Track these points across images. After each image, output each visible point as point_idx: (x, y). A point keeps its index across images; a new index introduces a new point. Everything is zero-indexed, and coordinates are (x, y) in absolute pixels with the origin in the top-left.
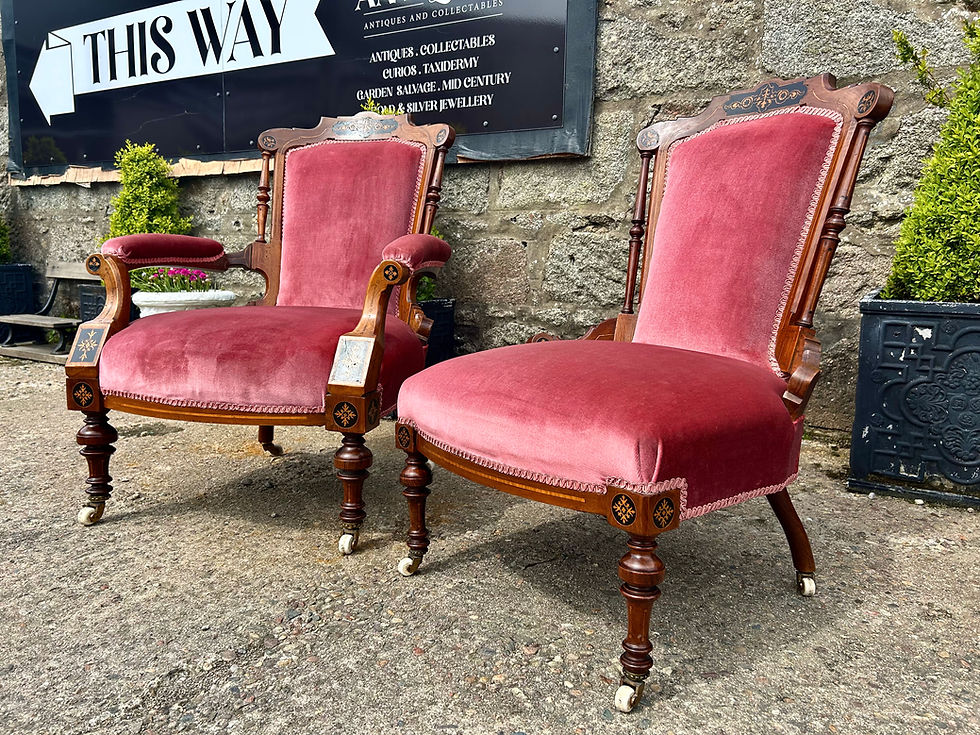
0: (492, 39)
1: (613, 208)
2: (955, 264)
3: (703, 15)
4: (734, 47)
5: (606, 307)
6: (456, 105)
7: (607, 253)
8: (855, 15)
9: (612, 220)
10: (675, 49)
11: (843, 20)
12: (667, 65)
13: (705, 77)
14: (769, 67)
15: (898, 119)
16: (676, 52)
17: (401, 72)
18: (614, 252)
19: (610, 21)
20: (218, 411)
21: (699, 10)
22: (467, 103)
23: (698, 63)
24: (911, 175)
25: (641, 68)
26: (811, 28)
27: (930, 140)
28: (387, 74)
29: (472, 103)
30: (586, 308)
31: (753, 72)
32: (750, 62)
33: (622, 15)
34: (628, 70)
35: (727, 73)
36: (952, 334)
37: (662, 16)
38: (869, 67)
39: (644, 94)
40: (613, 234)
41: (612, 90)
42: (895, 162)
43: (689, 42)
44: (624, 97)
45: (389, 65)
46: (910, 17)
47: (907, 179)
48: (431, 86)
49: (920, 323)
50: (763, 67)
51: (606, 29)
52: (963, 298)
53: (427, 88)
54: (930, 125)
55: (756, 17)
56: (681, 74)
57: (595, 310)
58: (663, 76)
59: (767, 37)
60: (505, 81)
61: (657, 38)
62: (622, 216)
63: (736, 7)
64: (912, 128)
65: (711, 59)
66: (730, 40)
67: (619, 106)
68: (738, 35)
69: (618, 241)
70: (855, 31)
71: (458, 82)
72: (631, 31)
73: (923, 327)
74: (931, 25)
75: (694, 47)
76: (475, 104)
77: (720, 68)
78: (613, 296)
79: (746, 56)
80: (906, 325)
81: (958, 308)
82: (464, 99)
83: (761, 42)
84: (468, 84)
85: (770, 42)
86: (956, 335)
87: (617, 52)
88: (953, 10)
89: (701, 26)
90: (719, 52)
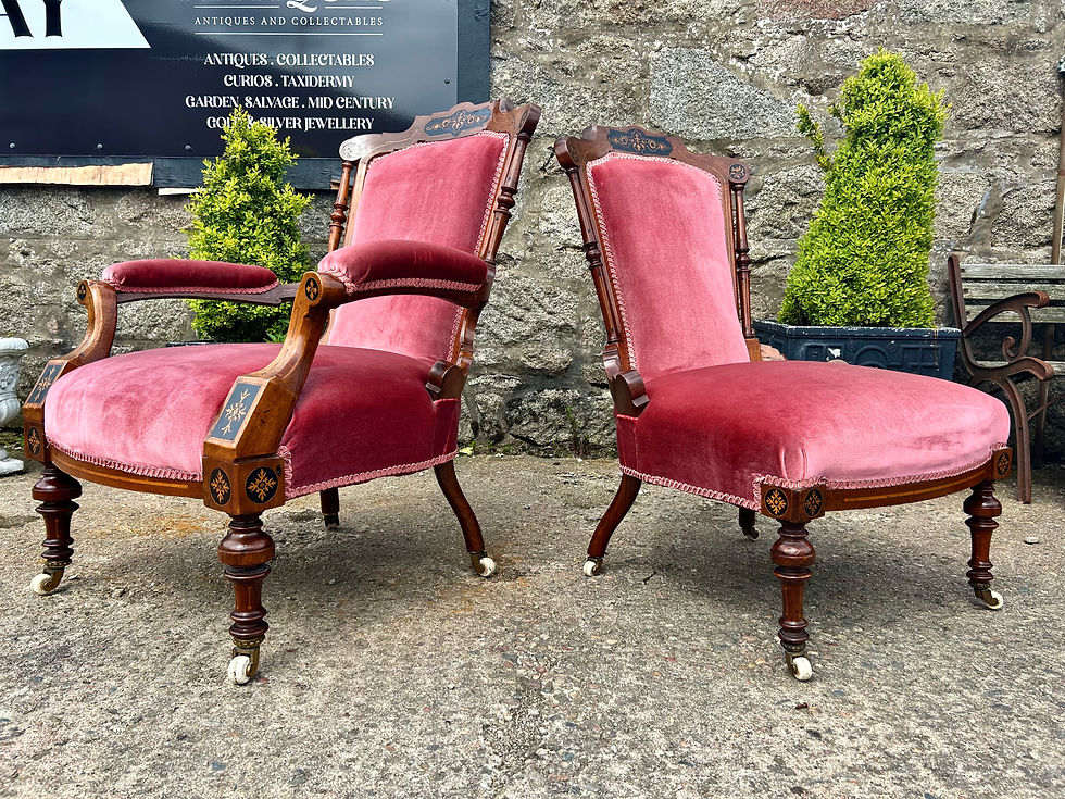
0: (370, 59)
1: (511, 246)
2: (851, 297)
3: (593, 67)
4: (623, 100)
5: (507, 345)
6: (327, 126)
7: (507, 291)
8: (725, 86)
9: (511, 258)
10: (569, 96)
11: (716, 89)
12: (561, 110)
14: (656, 123)
15: (761, 178)
16: (571, 99)
17: (252, 81)
18: (515, 290)
19: (501, 59)
20: (107, 470)
21: (589, 61)
22: (341, 124)
23: (592, 111)
24: (771, 226)
26: (689, 93)
27: (785, 197)
28: (230, 80)
29: (348, 125)
30: (486, 346)
32: (638, 116)
33: (513, 55)
36: (854, 352)
37: (555, 63)
38: (737, 132)
39: (539, 135)
40: (512, 272)
42: (760, 213)
43: (582, 90)
45: (232, 70)
46: (767, 94)
47: (769, 229)
48: (293, 102)
49: (832, 344)
50: (651, 122)
51: (498, 66)
52: (857, 324)
53: (287, 103)
54: (785, 185)
55: (643, 77)
56: (575, 120)
57: (496, 348)
58: (558, 119)
59: (653, 96)
60: (388, 106)
61: (551, 82)
62: (521, 254)
63: (624, 65)
64: (771, 187)
65: (604, 109)
66: (619, 93)
68: (627, 91)
69: (518, 278)
70: (725, 100)
71: (328, 100)
72: (524, 72)
73: (834, 348)
74: (784, 102)
75: (587, 96)
76: (351, 127)
78: (515, 334)
79: (633, 110)
80: (822, 347)
81: (859, 331)
82: (337, 120)
83: (648, 99)
84: (341, 104)
85: (655, 100)
86: (857, 353)
87: (511, 91)
88: (798, 92)
89: (593, 78)
90: (610, 104)
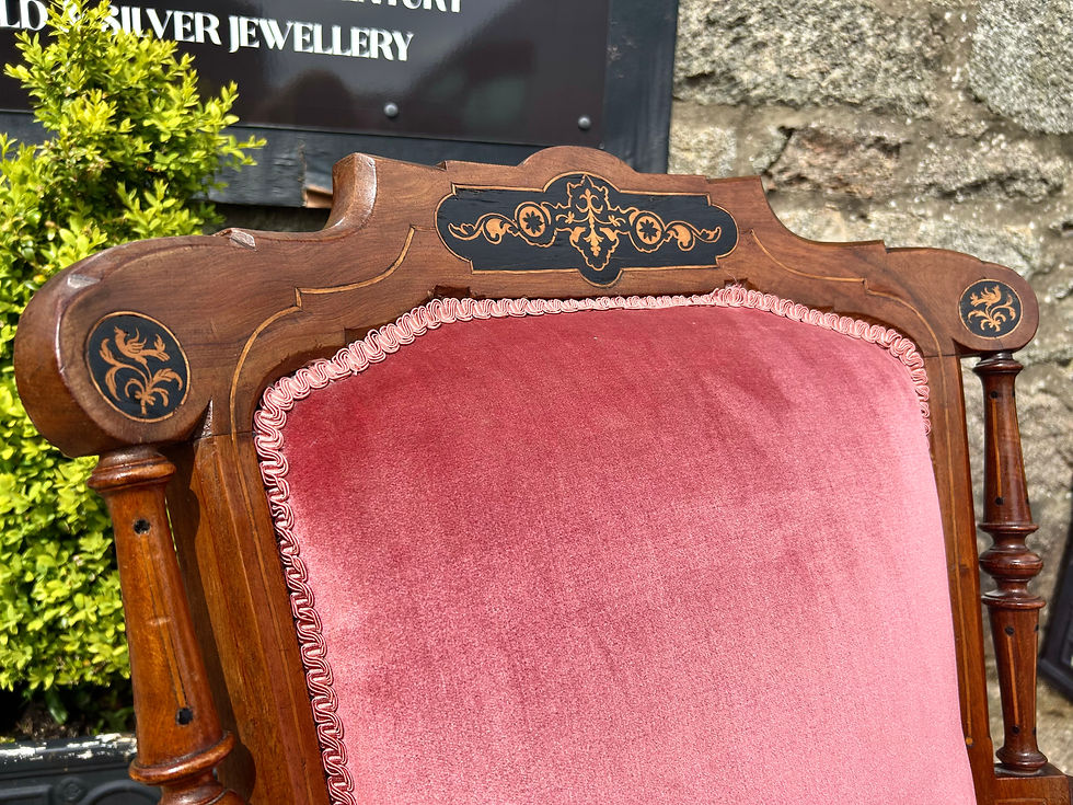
4: (926, 40)
6: (290, 41)
10: (833, 19)
12: (815, 49)
13: (877, 87)
16: (835, 26)
22: (327, 42)
23: (869, 56)
25: (764, 44)
26: (1040, 37)
29: (346, 44)
31: (948, 95)
32: (943, 74)
34: (736, 41)
35: (913, 89)
39: (762, 101)
41: (696, 80)
44: (719, 98)
50: (968, 90)
56: (837, 74)
58: (804, 69)
59: (979, 36)
65: (891, 55)
66: (921, 24)
67: (708, 114)
68: (935, 19)
75: (865, 23)
77: (902, 76)
82: (318, 30)
83: (970, 42)
85: (984, 46)
90: (904, 44)
